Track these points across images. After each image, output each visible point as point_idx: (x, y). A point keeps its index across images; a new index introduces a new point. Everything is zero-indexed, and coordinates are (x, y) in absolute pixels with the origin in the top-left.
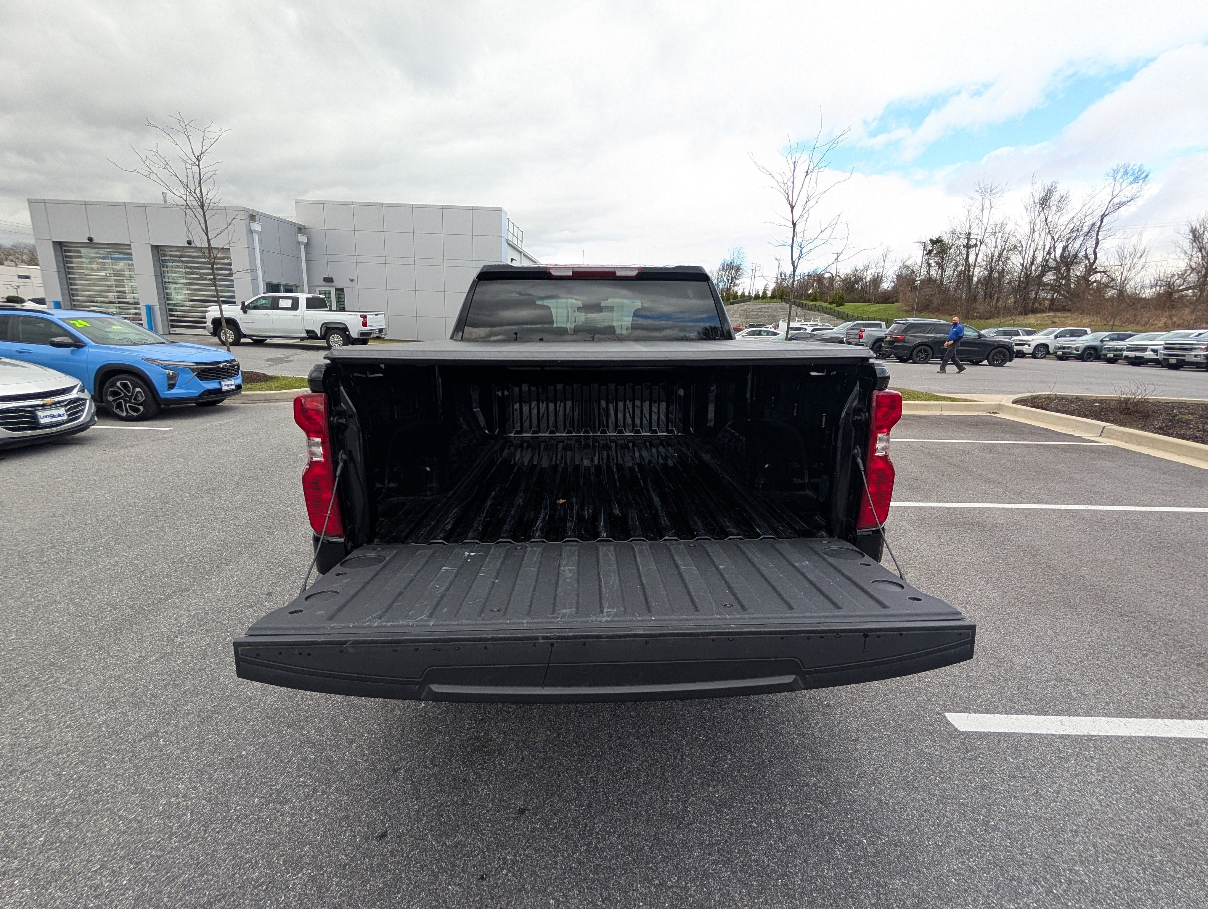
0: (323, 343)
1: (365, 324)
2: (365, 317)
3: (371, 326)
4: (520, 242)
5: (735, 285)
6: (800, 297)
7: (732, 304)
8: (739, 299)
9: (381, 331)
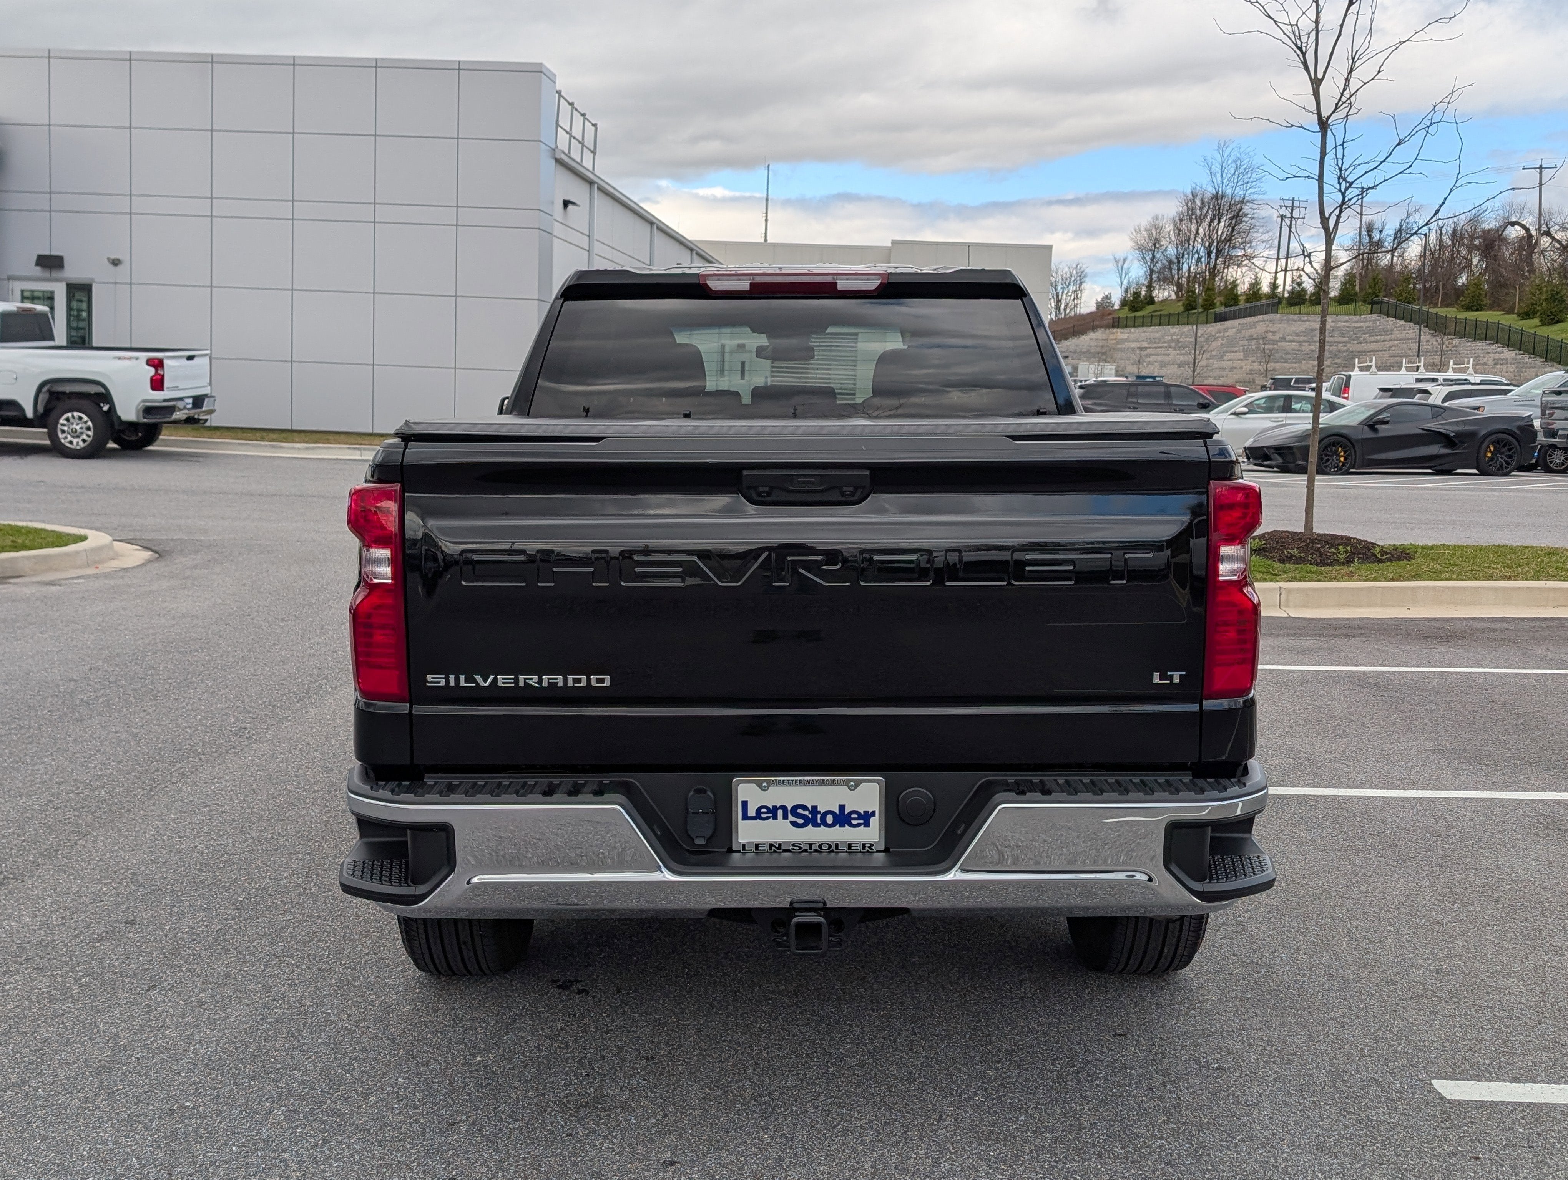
0: (37, 436)
1: (157, 384)
2: (157, 364)
3: (176, 388)
4: (588, 156)
5: (1229, 261)
6: (1429, 296)
7: (1220, 318)
8: (1242, 304)
9: (198, 401)
